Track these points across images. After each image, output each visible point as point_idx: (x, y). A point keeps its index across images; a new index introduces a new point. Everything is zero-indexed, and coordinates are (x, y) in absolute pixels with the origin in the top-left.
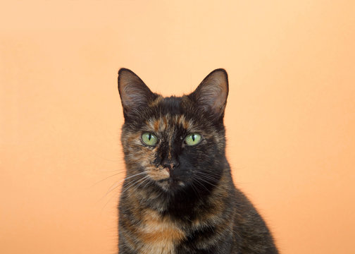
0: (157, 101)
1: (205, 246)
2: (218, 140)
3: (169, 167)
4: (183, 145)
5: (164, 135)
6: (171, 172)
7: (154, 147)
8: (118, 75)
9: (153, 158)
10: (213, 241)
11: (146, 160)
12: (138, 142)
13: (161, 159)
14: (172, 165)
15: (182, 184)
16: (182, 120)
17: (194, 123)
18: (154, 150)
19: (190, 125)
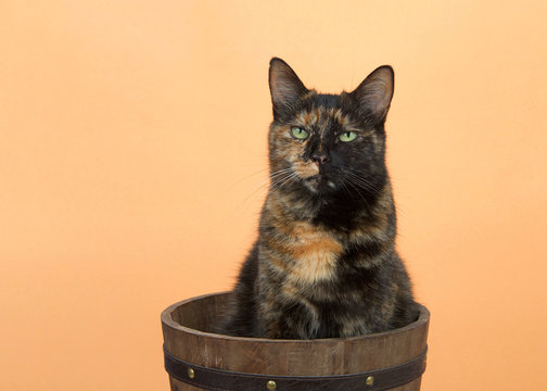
0: (310, 94)
1: (367, 265)
2: (376, 141)
3: (319, 160)
4: (337, 141)
5: (315, 128)
6: (320, 166)
7: (304, 140)
8: (269, 66)
9: (302, 152)
10: (377, 261)
11: (294, 154)
12: (287, 135)
13: (310, 153)
14: (322, 158)
15: (331, 184)
16: (339, 114)
17: (351, 119)
18: (305, 143)
19: (346, 120)
